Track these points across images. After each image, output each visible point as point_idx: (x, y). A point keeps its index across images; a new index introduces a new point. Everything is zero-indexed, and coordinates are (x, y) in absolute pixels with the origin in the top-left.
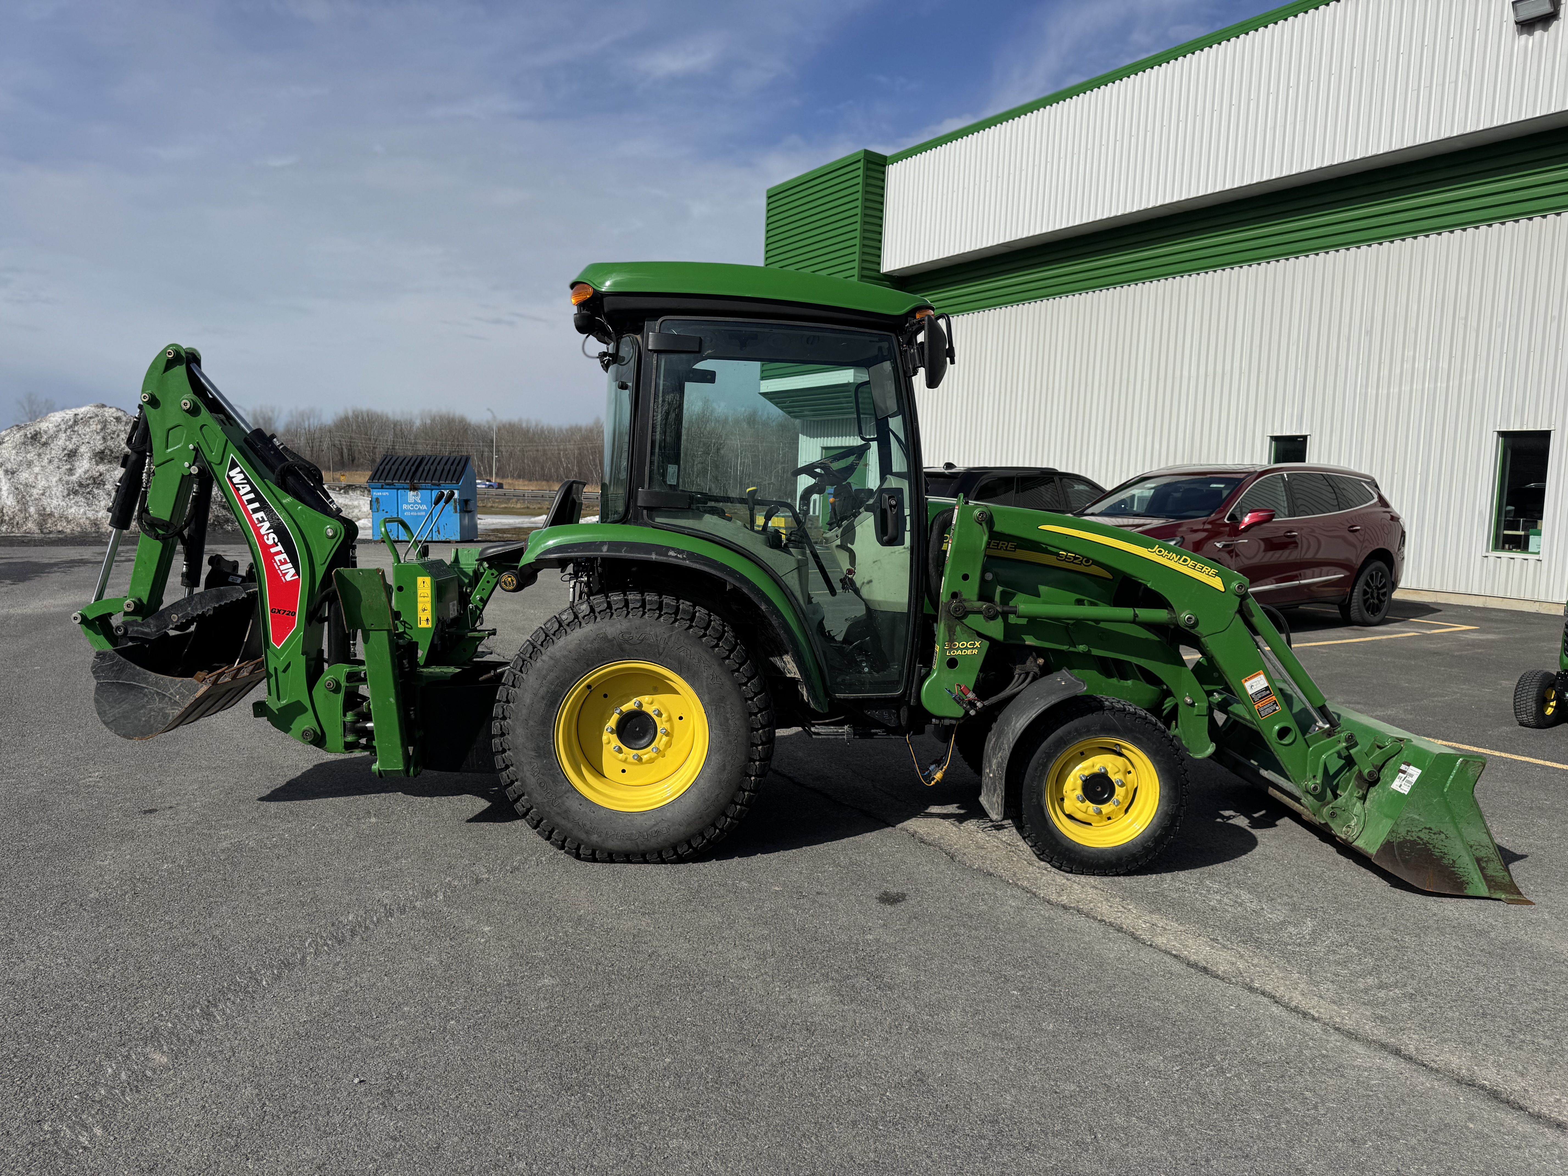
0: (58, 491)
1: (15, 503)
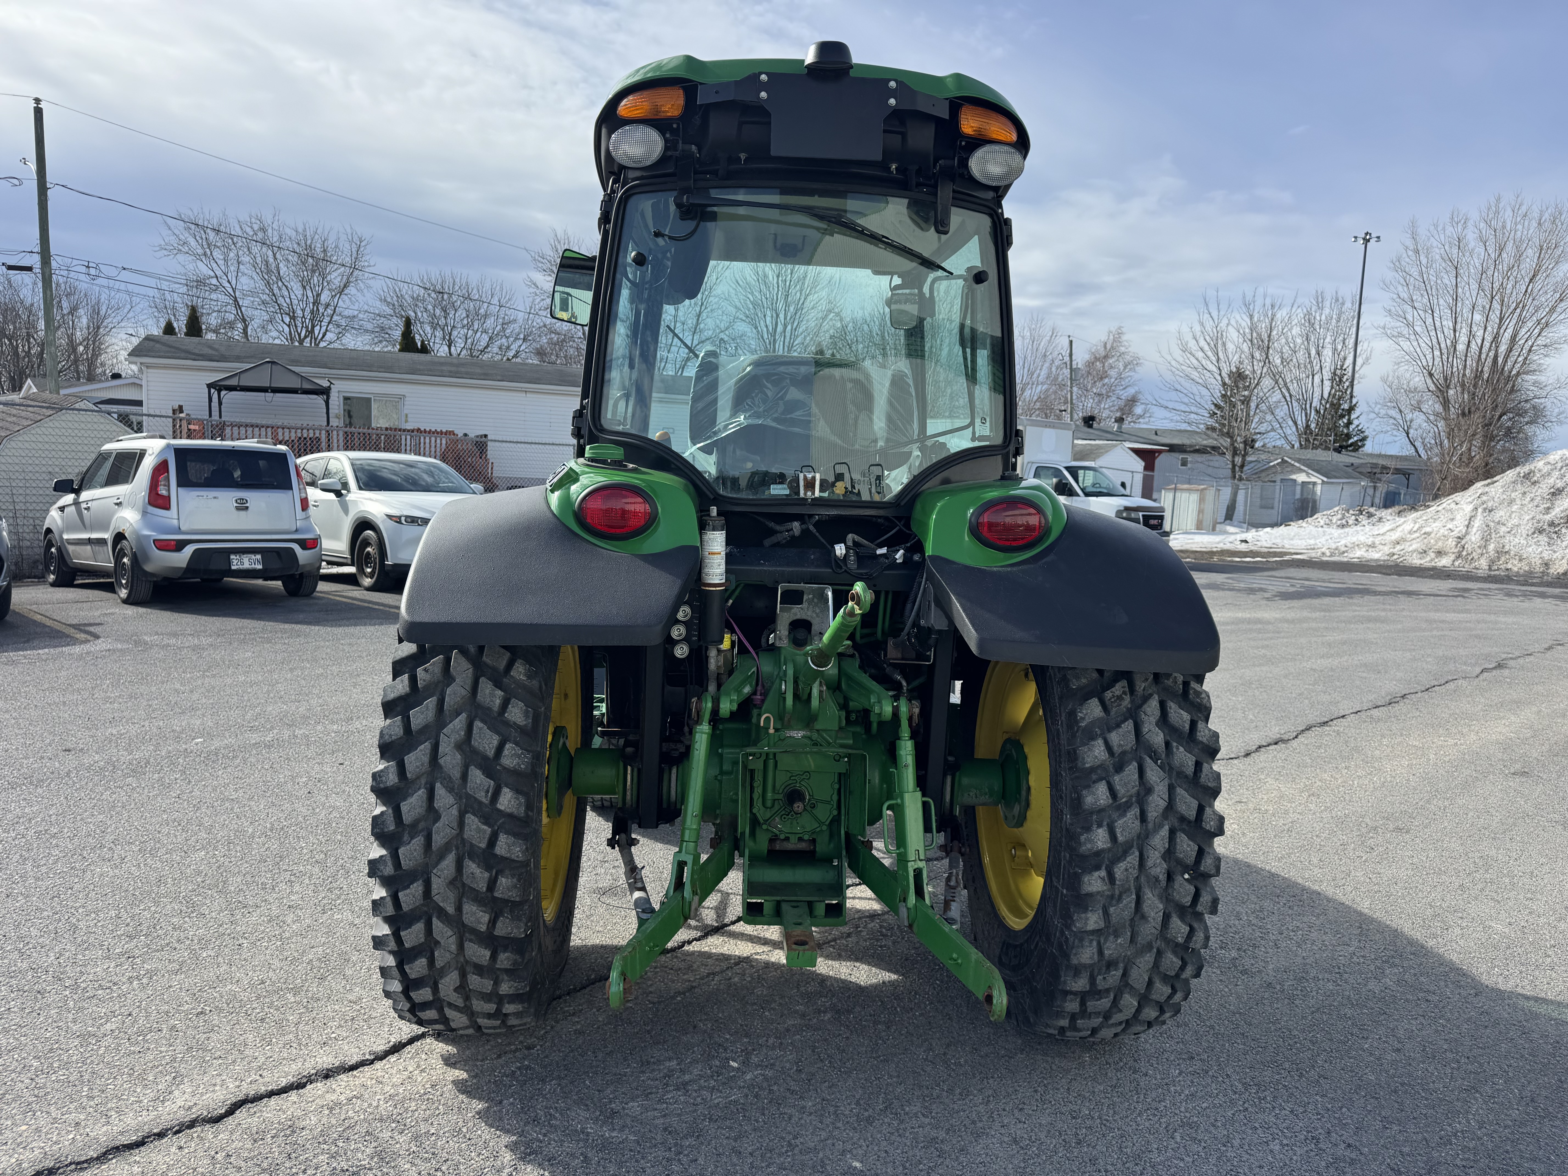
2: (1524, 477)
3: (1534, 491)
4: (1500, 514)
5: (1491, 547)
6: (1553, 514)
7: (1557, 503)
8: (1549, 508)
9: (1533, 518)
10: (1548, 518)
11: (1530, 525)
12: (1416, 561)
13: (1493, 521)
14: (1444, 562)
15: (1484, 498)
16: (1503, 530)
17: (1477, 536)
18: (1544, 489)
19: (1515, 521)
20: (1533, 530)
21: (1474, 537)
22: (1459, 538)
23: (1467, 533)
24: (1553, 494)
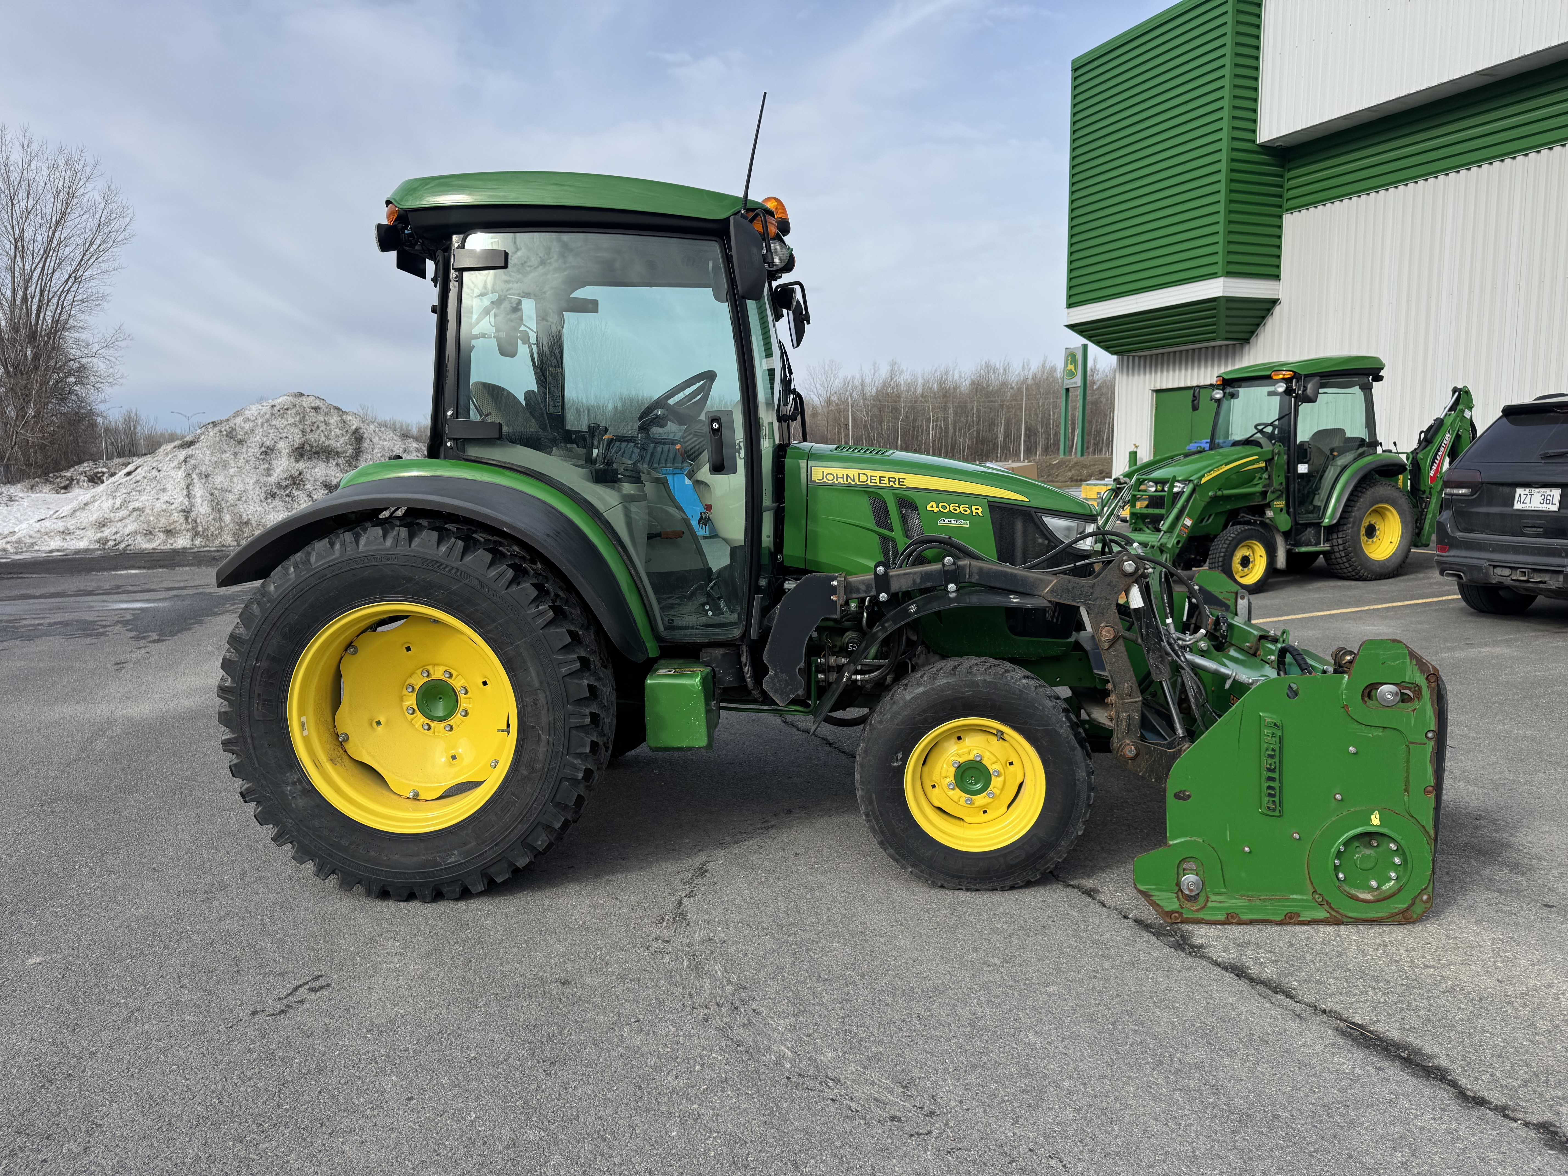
0: (255, 493)
1: (209, 510)
2: (227, 436)
3: (244, 450)
4: (219, 479)
5: (227, 518)
6: (276, 475)
7: (274, 462)
8: (268, 469)
9: (257, 481)
10: (272, 479)
11: (258, 488)
12: (146, 545)
13: (216, 489)
14: (182, 542)
15: (193, 462)
16: (231, 497)
17: (205, 506)
18: (253, 448)
19: (240, 487)
20: (263, 496)
21: (202, 508)
22: (184, 511)
23: (192, 505)
24: (266, 453)
